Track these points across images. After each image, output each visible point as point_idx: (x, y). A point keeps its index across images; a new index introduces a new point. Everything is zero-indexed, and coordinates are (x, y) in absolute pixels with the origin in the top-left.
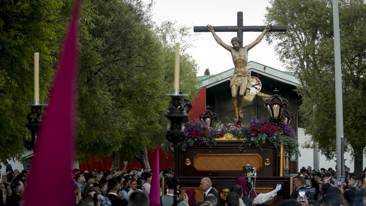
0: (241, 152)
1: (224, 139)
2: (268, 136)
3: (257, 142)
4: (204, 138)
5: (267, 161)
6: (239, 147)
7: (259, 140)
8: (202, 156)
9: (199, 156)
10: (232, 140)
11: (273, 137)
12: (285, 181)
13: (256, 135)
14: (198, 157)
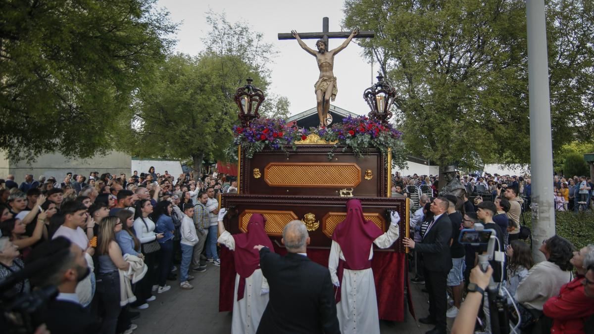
0: (331, 160)
1: (307, 142)
2: (372, 138)
3: (356, 145)
4: (278, 140)
5: (368, 173)
6: (329, 153)
7: (359, 142)
8: (277, 165)
9: (272, 165)
10: (318, 143)
11: (380, 138)
12: (397, 203)
13: (354, 136)
14: (270, 167)
